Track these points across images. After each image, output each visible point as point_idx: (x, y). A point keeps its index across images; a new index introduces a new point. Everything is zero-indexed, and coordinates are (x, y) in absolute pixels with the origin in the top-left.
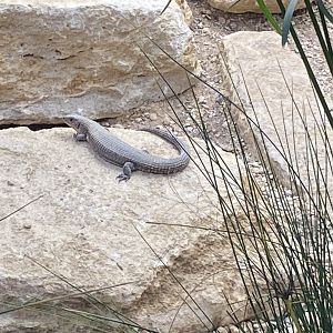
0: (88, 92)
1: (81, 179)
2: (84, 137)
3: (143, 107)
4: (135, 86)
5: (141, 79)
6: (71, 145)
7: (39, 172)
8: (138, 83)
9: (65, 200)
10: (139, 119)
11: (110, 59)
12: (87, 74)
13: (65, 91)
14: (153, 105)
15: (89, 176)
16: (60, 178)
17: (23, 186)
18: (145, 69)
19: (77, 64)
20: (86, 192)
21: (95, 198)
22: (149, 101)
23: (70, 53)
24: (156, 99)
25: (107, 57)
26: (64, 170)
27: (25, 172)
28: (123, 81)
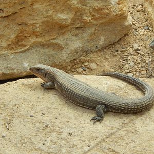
0: (32, 47)
1: (58, 124)
2: (51, 85)
3: (82, 58)
4: (74, 38)
5: (78, 31)
6: (40, 93)
7: (16, 121)
8: (76, 35)
9: (47, 144)
10: (81, 70)
11: (50, 13)
12: (30, 29)
13: (9, 47)
14: (91, 55)
15: (64, 120)
16: (38, 125)
17: (4, 135)
18: (82, 21)
19: (19, 20)
20: (65, 135)
21: (75, 140)
22: (87, 52)
23: (12, 10)
24: (94, 49)
25: (47, 11)
26: (39, 117)
27: (2, 122)
28: (63, 34)
